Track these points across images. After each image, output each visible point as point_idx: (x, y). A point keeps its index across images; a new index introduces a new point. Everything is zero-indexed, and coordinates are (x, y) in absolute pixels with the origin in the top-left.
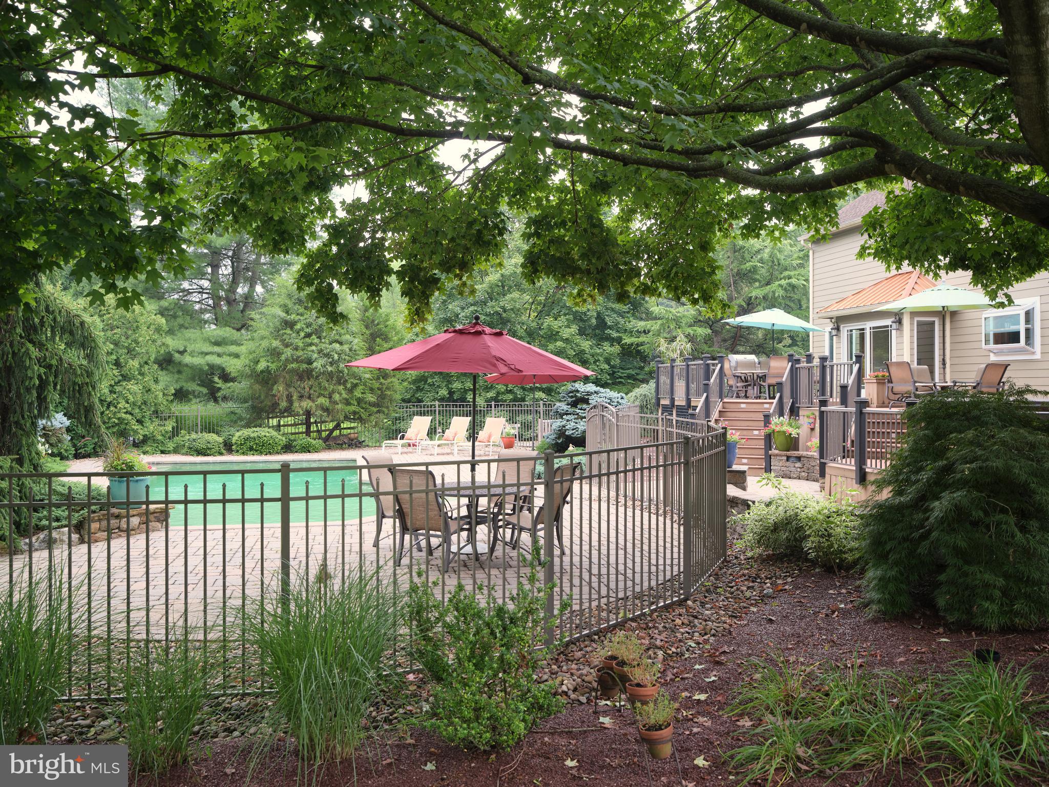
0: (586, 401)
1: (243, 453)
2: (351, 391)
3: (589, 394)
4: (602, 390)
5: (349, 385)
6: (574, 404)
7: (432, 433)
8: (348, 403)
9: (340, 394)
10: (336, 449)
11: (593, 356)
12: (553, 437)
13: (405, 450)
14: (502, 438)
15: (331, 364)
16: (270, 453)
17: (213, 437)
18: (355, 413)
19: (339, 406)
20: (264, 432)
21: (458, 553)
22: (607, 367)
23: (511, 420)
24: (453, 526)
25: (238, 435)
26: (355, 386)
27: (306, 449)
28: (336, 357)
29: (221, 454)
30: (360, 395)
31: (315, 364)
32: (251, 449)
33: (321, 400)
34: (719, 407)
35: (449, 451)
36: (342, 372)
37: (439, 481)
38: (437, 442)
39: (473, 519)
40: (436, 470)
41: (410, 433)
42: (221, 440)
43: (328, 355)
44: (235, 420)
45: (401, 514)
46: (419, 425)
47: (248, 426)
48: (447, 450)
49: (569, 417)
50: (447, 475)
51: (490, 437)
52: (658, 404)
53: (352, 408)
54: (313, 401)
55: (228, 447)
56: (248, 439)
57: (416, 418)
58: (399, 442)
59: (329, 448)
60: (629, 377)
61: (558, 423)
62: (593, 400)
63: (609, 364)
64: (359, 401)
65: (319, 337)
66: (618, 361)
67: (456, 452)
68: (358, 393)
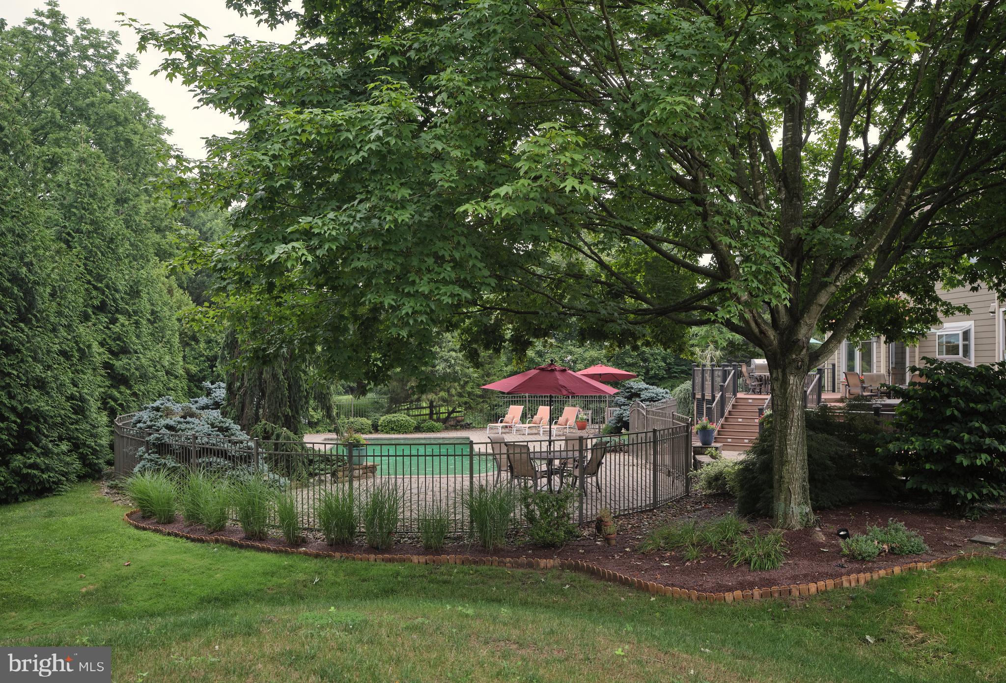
0: (638, 396)
1: (387, 433)
2: (463, 387)
3: (641, 390)
4: (651, 387)
5: (462, 383)
6: (629, 398)
7: (524, 418)
8: (460, 395)
9: (456, 389)
10: (452, 430)
11: (652, 355)
12: (614, 422)
13: (504, 431)
14: (576, 422)
15: (449, 367)
16: (406, 433)
17: (364, 420)
18: (466, 403)
19: (455, 398)
20: (401, 417)
21: (541, 490)
22: (664, 364)
23: (586, 407)
24: (539, 475)
25: (383, 419)
26: (466, 383)
27: (431, 430)
28: (453, 362)
29: (371, 433)
30: (470, 390)
31: (438, 367)
32: (392, 429)
33: (442, 394)
34: (733, 401)
35: (536, 432)
36: (457, 373)
37: (531, 450)
38: (527, 425)
39: (550, 473)
40: (531, 445)
41: (508, 417)
42: (370, 422)
43: (446, 361)
44: (377, 407)
45: (511, 468)
46: (515, 411)
47: (388, 412)
48: (534, 431)
49: (625, 407)
50: (534, 447)
51: (567, 421)
52: (694, 397)
53: (465, 399)
54: (436, 395)
55: (375, 428)
56: (390, 422)
57: (512, 407)
58: (499, 425)
59: (447, 429)
60: (683, 372)
61: (617, 411)
62: (644, 395)
63: (665, 362)
64: (470, 394)
65: (440, 347)
66: (673, 360)
67: (541, 432)
68: (468, 389)
